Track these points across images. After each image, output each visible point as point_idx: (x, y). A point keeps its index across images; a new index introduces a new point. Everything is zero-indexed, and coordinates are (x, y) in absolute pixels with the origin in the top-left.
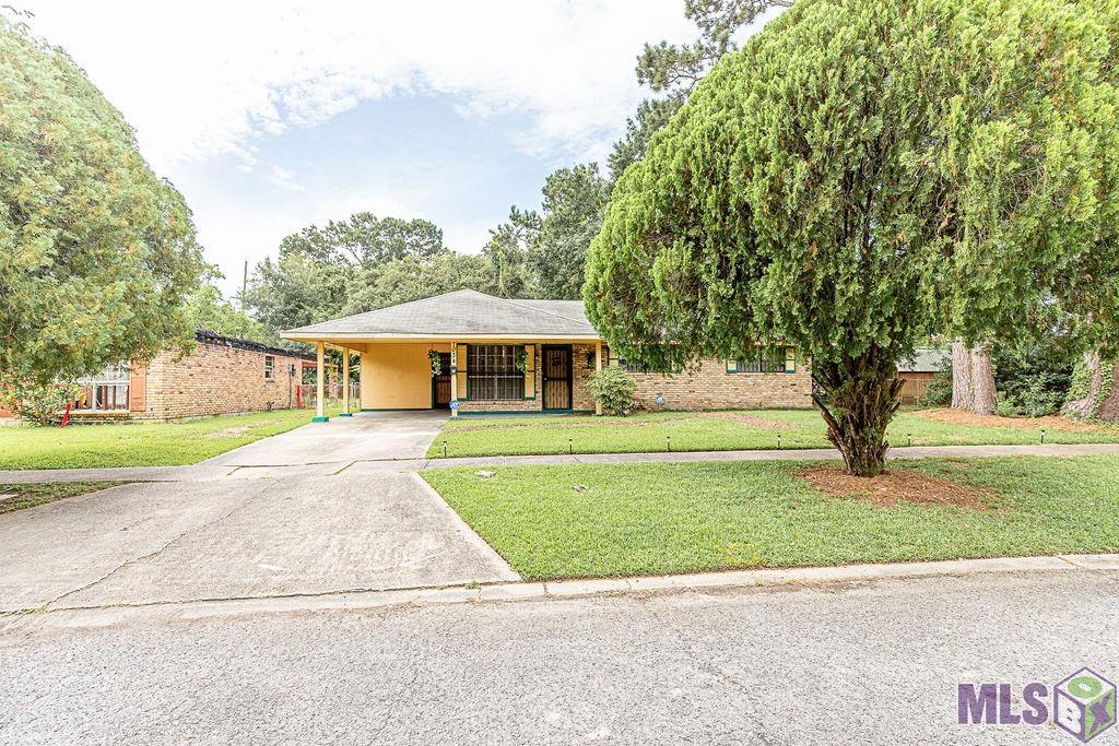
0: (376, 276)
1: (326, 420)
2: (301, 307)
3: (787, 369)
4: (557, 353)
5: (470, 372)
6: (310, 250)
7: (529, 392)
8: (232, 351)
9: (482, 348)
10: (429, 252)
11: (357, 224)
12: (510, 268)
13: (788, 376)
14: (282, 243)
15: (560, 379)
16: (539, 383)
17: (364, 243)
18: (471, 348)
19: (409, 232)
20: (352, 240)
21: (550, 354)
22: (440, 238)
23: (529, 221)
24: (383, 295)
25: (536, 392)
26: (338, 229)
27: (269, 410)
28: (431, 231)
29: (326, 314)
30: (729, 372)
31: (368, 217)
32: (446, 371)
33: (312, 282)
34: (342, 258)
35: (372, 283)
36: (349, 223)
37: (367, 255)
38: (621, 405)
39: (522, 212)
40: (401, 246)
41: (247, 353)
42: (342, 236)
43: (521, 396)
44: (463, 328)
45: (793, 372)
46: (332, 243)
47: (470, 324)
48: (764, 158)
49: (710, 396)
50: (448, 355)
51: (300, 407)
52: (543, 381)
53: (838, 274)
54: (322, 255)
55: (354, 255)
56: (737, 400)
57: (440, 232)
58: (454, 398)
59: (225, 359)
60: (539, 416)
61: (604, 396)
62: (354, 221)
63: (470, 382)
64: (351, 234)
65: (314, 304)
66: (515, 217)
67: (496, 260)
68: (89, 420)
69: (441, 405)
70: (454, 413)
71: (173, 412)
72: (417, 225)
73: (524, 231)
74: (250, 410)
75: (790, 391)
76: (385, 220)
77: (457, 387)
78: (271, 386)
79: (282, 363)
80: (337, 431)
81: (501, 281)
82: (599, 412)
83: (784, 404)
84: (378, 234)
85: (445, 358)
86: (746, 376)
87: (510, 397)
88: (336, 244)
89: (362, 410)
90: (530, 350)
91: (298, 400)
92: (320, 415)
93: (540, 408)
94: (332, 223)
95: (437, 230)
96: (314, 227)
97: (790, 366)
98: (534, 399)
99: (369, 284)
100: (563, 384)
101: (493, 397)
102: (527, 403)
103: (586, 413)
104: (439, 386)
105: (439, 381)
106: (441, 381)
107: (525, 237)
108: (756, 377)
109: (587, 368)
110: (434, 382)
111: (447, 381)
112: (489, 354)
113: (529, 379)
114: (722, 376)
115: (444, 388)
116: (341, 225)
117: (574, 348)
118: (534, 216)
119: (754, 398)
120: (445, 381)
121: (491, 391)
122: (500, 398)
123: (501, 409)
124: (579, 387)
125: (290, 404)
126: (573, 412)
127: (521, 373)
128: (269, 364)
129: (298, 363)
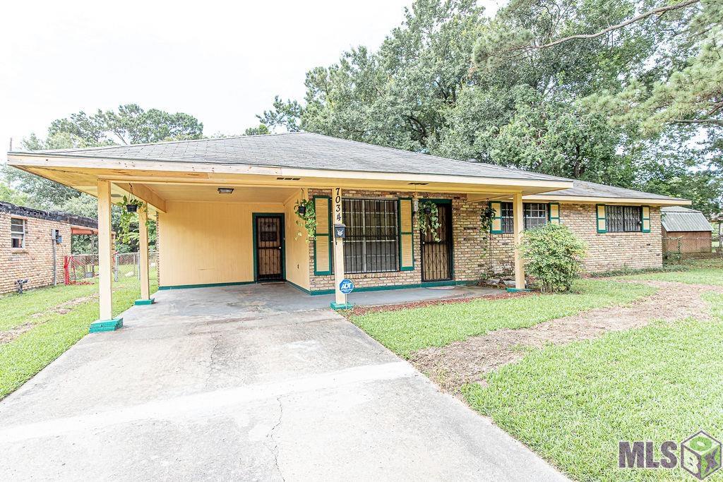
1: (119, 326)
3: (644, 228)
6: (79, 133)
7: (407, 261)
11: (124, 114)
13: (645, 236)
14: (51, 126)
15: (439, 243)
16: (417, 248)
17: (131, 131)
19: (172, 123)
20: (120, 127)
22: (201, 130)
23: (291, 110)
25: (414, 260)
26: (107, 117)
27: (19, 291)
28: (193, 123)
30: (599, 232)
31: (135, 109)
34: (111, 142)
36: (117, 112)
39: (285, 101)
42: (111, 123)
43: (397, 265)
45: (649, 231)
46: (100, 128)
51: (68, 282)
52: (421, 244)
55: (122, 141)
56: (606, 262)
57: (201, 125)
62: (122, 111)
64: (120, 122)
66: (277, 105)
72: (180, 118)
73: (285, 118)
75: (646, 251)
76: (150, 111)
78: (21, 259)
79: (40, 227)
83: (642, 264)
86: (613, 236)
88: (104, 130)
89: (162, 288)
91: (67, 273)
93: (418, 280)
94: (100, 111)
95: (199, 123)
96: (82, 113)
98: (412, 269)
100: (443, 249)
101: (362, 269)
102: (403, 274)
103: (469, 284)
104: (262, 253)
105: (262, 248)
106: (266, 248)
107: (286, 123)
108: (621, 237)
109: (469, 229)
110: (257, 249)
111: (273, 248)
112: (354, 210)
113: (406, 243)
114: (594, 236)
115: (269, 256)
116: (110, 114)
117: (454, 203)
118: (296, 105)
119: (619, 260)
120: (270, 248)
121: (359, 261)
122: (370, 269)
123: (373, 284)
124: (461, 253)
125: (53, 280)
126: (454, 284)
127: (395, 235)
128: (17, 228)
129: (65, 228)
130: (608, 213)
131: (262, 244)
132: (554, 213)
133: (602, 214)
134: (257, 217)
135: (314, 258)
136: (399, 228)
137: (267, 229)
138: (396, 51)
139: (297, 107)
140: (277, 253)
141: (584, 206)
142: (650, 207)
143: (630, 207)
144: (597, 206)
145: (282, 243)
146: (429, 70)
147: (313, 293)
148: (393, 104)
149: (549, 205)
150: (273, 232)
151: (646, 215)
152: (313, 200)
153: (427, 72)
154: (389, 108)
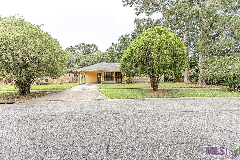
0: (85, 57)
2: (70, 63)
5: (104, 76)
6: (71, 51)
7: (114, 80)
9: (106, 72)
10: (96, 51)
11: (81, 45)
12: (112, 55)
15: (120, 78)
16: (116, 78)
18: (104, 72)
19: (91, 47)
21: (118, 73)
22: (98, 48)
23: (116, 46)
24: (87, 61)
27: (69, 83)
28: (96, 46)
29: (76, 64)
31: (83, 44)
32: (100, 76)
33: (73, 58)
34: (78, 52)
35: (85, 58)
36: (79, 45)
37: (83, 51)
38: (129, 82)
39: (114, 44)
40: (90, 49)
42: (78, 48)
43: (113, 80)
44: (103, 69)
46: (76, 49)
47: (104, 69)
48: (137, 54)
49: (146, 80)
50: (101, 73)
51: (74, 82)
53: (146, 67)
54: (74, 51)
55: (80, 51)
57: (98, 47)
58: (102, 81)
60: (116, 84)
61: (126, 80)
63: (104, 78)
64: (80, 47)
65: (73, 62)
66: (113, 45)
67: (109, 53)
68: (45, 84)
69: (99, 82)
70: (102, 83)
71: (57, 83)
72: (93, 45)
73: (115, 48)
74: (67, 83)
77: (102, 79)
78: (70, 79)
79: (71, 74)
80: (83, 86)
81: (110, 58)
82: (126, 83)
84: (85, 47)
85: (100, 74)
87: (111, 81)
89: (86, 83)
90: (114, 73)
92: (80, 83)
93: (116, 82)
95: (97, 46)
96: (72, 46)
98: (115, 81)
101: (108, 81)
104: (99, 79)
116: (77, 45)
124: (123, 79)
125: (72, 82)
126: (122, 83)
127: (113, 76)
128: (69, 75)
129: (74, 74)
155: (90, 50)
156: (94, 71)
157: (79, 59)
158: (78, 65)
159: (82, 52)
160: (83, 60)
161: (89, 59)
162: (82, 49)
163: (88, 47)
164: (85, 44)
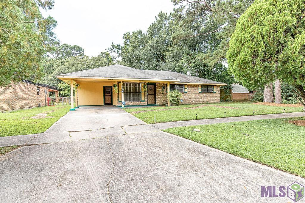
0: (65, 62)
1: (75, 109)
3: (214, 92)
4: (151, 86)
7: (143, 99)
8: (26, 84)
13: (214, 94)
15: (152, 95)
16: (146, 96)
19: (72, 49)
22: (83, 52)
23: (118, 47)
24: (69, 68)
25: (145, 99)
27: (39, 107)
28: (79, 49)
30: (199, 92)
35: (64, 64)
39: (115, 44)
41: (31, 85)
43: (140, 100)
45: (215, 93)
49: (195, 100)
51: (48, 105)
56: (201, 101)
57: (83, 50)
59: (23, 87)
60: (146, 107)
63: (125, 96)
66: (113, 46)
67: (108, 58)
69: (107, 104)
70: (123, 106)
72: (75, 47)
73: (116, 50)
74: (33, 107)
75: (214, 98)
76: (64, 45)
78: (39, 98)
79: (43, 89)
83: (213, 102)
84: (62, 49)
86: (204, 94)
87: (136, 101)
89: (79, 106)
91: (48, 103)
92: (73, 108)
93: (146, 104)
95: (82, 49)
97: (215, 91)
98: (144, 101)
99: (62, 65)
100: (153, 96)
101: (131, 101)
102: (142, 102)
103: (160, 105)
104: (106, 97)
105: (106, 96)
106: (107, 96)
107: (116, 52)
108: (206, 94)
109: (160, 91)
110: (105, 96)
111: (109, 96)
112: (129, 86)
113: (143, 94)
114: (198, 94)
115: (108, 98)
117: (156, 84)
118: (120, 45)
119: (206, 100)
120: (108, 96)
121: (130, 99)
122: (133, 101)
123: (134, 104)
124: (158, 97)
125: (45, 104)
126: (156, 105)
127: (140, 92)
128: (38, 89)
129: (47, 89)
130: (202, 87)
131: (106, 95)
132: (186, 87)
133: (200, 88)
134: (104, 87)
135: (119, 98)
136: (141, 90)
137: (107, 91)
138: (153, 31)
139: (120, 46)
140: (110, 97)
141: (195, 85)
142: (216, 86)
143: (209, 86)
144: (199, 85)
145: (112, 94)
146: (162, 39)
147: (118, 106)
148: (150, 50)
149: (184, 85)
150: (109, 91)
151: (214, 88)
152: (118, 83)
153: (161, 40)
154: (149, 52)
155: (70, 54)
156: (107, 78)
157: (52, 65)
158: (52, 75)
159: (56, 57)
160: (60, 67)
161: (73, 66)
162: (57, 52)
163: (66, 49)
164: (61, 45)
